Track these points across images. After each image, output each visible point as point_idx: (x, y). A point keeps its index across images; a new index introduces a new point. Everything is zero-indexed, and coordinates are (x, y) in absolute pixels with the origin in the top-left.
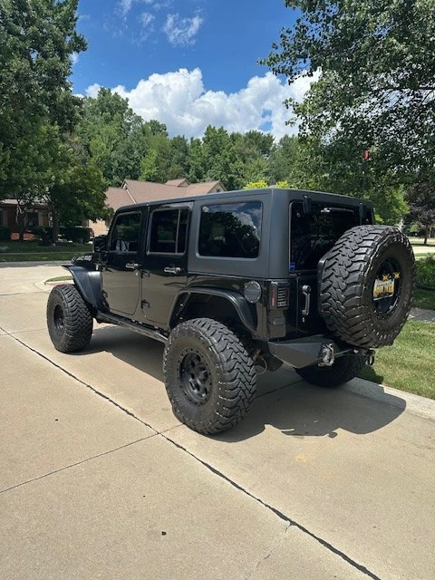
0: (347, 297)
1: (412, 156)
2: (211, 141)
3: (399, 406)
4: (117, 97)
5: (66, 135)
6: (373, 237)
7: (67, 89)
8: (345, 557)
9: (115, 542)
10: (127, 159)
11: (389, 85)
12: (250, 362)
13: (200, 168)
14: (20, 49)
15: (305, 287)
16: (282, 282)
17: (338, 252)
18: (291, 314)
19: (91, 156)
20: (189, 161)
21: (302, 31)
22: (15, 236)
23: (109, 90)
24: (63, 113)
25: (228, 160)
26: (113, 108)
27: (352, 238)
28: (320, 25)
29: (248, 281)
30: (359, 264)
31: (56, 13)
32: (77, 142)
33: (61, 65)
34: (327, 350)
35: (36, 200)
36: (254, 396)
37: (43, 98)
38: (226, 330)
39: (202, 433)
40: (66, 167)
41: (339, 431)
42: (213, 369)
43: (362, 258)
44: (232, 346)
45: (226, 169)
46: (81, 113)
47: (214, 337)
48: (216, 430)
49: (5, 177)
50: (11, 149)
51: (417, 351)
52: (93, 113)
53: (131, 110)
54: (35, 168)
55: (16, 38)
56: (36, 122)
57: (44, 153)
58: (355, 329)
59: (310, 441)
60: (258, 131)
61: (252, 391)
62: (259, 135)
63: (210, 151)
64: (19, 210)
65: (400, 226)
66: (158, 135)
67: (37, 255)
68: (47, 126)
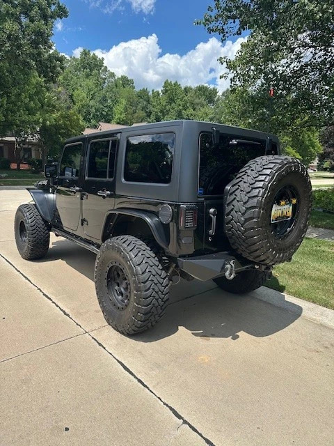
0: (246, 220)
1: (321, 103)
2: (169, 92)
3: (296, 313)
4: (95, 57)
5: (51, 85)
6: (271, 166)
9: (21, 436)
10: (101, 106)
11: (306, 44)
12: (164, 274)
13: (159, 114)
14: (12, 15)
15: (212, 210)
16: (193, 205)
17: (241, 179)
18: (200, 233)
19: (74, 104)
20: (150, 108)
22: (14, 166)
23: (89, 51)
24: (47, 67)
25: (181, 108)
26: (92, 66)
27: (253, 167)
29: (163, 204)
30: (258, 190)
32: (60, 92)
33: (45, 27)
34: (229, 266)
35: (30, 137)
36: (167, 303)
37: (32, 56)
38: (144, 247)
40: (52, 112)
41: (241, 334)
42: (131, 279)
43: (261, 184)
44: (148, 260)
45: (180, 115)
46: (61, 68)
47: (133, 252)
49: (3, 119)
50: (8, 96)
51: (316, 265)
52: (77, 69)
53: (106, 67)
54: (27, 112)
55: (10, 5)
56: (27, 75)
57: (33, 100)
58: (254, 248)
59: (215, 342)
60: (205, 85)
61: (164, 300)
62: (206, 88)
63: (168, 101)
64: (17, 146)
65: (316, 162)
66: (127, 88)
67: (29, 181)
68: (37, 79)
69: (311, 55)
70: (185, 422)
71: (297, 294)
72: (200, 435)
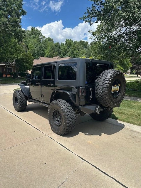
0: (103, 92)
2: (68, 44)
3: (122, 126)
4: (37, 30)
5: (20, 42)
6: (111, 73)
7: (20, 27)
8: (100, 170)
9: (30, 166)
10: (40, 50)
11: (123, 25)
12: (74, 112)
13: (64, 53)
14: (4, 14)
15: (91, 89)
16: (84, 87)
17: (100, 78)
18: (86, 97)
19: (29, 49)
20: (60, 50)
21: (94, 8)
22: (4, 76)
23: (35, 28)
24: (19, 35)
25: (73, 50)
26: (36, 34)
27: (105, 73)
28: (100, 6)
29: (73, 87)
30: (106, 81)
31: (16, 2)
32: (23, 45)
33: (18, 20)
34: (97, 108)
35: (11, 64)
37: (12, 31)
38: (67, 103)
39: (59, 135)
40: (20, 53)
41: (102, 134)
42: (63, 115)
43: (108, 79)
44: (68, 108)
45: (73, 53)
46: (25, 35)
47: (63, 105)
48: (64, 134)
50: (2, 47)
51: (130, 110)
52: (29, 35)
53: (42, 34)
54: (10, 54)
55: (3, 11)
56: (10, 38)
57: (13, 48)
58: (105, 102)
59: (93, 137)
60: (83, 40)
61: (75, 122)
62: (83, 42)
63: (67, 47)
64: (5, 67)
65: (129, 71)
66: (51, 42)
67: (11, 82)
68: (14, 40)
69: (125, 30)
70: (85, 161)
71: (123, 120)
72: (91, 164)
